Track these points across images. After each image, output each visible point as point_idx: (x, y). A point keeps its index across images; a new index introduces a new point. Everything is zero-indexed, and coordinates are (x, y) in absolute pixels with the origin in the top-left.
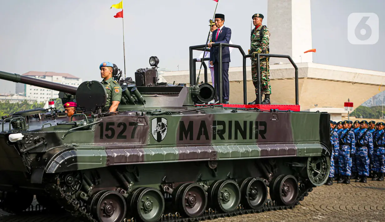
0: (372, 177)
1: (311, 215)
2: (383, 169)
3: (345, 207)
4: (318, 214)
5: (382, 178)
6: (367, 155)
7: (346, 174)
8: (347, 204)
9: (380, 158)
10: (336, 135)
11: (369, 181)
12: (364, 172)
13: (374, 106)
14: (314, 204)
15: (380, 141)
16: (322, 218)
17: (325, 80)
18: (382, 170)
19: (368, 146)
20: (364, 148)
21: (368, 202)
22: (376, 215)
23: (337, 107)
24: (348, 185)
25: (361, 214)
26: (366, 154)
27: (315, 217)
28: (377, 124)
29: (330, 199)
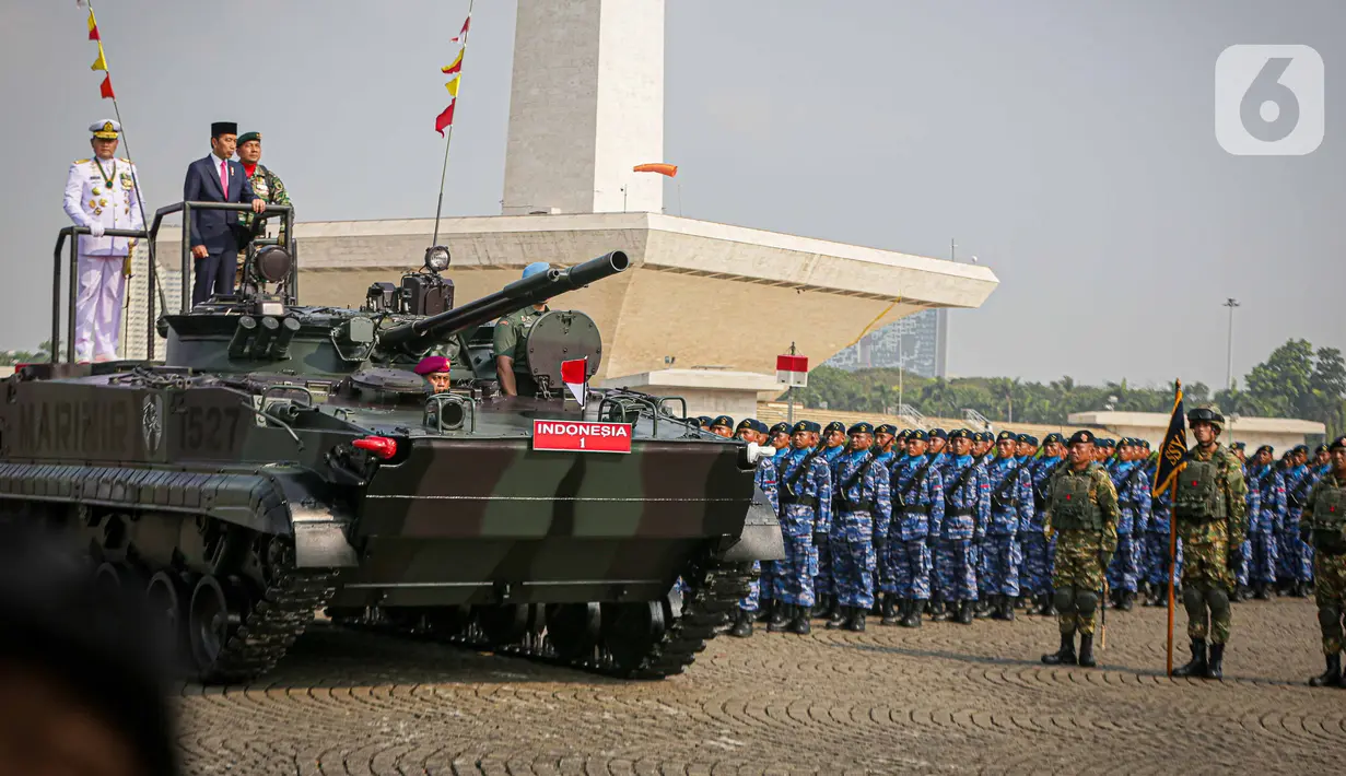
0: (880, 612)
1: (698, 734)
2: (919, 586)
3: (805, 712)
4: (722, 732)
5: (916, 619)
6: (869, 538)
7: (796, 599)
8: (810, 702)
9: (911, 549)
10: (769, 469)
11: (871, 625)
12: (857, 596)
13: (864, 367)
14: (701, 699)
15: (912, 493)
16: (736, 746)
17: (704, 273)
18: (916, 590)
19: (873, 507)
20: (861, 517)
21: (879, 698)
22: (911, 741)
23: (740, 369)
24: (802, 636)
25: (861, 734)
26: (867, 535)
27: (712, 743)
28: (903, 434)
29: (752, 684)
